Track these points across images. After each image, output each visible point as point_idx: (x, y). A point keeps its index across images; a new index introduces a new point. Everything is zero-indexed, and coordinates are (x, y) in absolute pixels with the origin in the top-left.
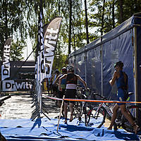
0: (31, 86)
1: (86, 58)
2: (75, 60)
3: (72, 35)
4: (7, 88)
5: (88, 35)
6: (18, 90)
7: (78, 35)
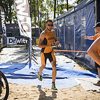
1: (64, 22)
2: (57, 23)
3: (57, 6)
7: (61, 6)
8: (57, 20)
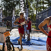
2: (38, 16)
4: (14, 26)
5: (43, 7)
6: (18, 27)
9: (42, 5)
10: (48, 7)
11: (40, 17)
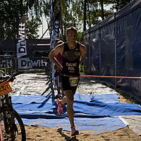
0: (46, 63)
1: (100, 35)
2: (89, 37)
5: (103, 12)
6: (34, 68)
7: (94, 12)
8: (90, 33)
9: (99, 8)
10: (115, 11)
11: (94, 40)
